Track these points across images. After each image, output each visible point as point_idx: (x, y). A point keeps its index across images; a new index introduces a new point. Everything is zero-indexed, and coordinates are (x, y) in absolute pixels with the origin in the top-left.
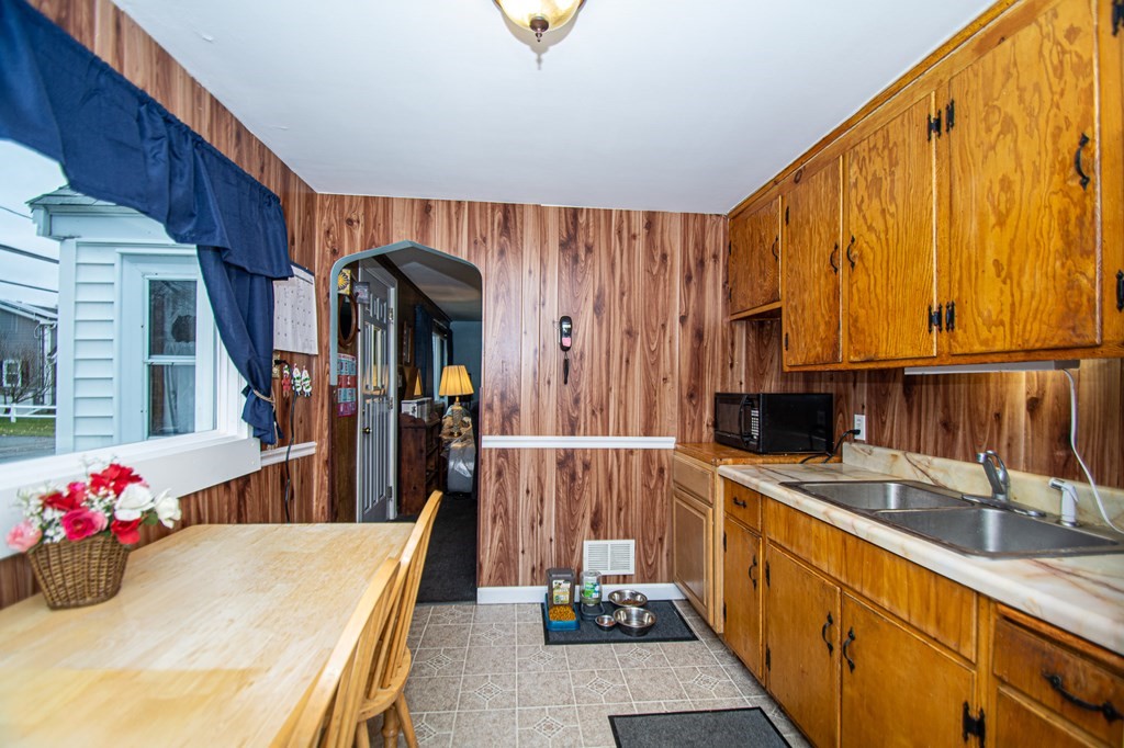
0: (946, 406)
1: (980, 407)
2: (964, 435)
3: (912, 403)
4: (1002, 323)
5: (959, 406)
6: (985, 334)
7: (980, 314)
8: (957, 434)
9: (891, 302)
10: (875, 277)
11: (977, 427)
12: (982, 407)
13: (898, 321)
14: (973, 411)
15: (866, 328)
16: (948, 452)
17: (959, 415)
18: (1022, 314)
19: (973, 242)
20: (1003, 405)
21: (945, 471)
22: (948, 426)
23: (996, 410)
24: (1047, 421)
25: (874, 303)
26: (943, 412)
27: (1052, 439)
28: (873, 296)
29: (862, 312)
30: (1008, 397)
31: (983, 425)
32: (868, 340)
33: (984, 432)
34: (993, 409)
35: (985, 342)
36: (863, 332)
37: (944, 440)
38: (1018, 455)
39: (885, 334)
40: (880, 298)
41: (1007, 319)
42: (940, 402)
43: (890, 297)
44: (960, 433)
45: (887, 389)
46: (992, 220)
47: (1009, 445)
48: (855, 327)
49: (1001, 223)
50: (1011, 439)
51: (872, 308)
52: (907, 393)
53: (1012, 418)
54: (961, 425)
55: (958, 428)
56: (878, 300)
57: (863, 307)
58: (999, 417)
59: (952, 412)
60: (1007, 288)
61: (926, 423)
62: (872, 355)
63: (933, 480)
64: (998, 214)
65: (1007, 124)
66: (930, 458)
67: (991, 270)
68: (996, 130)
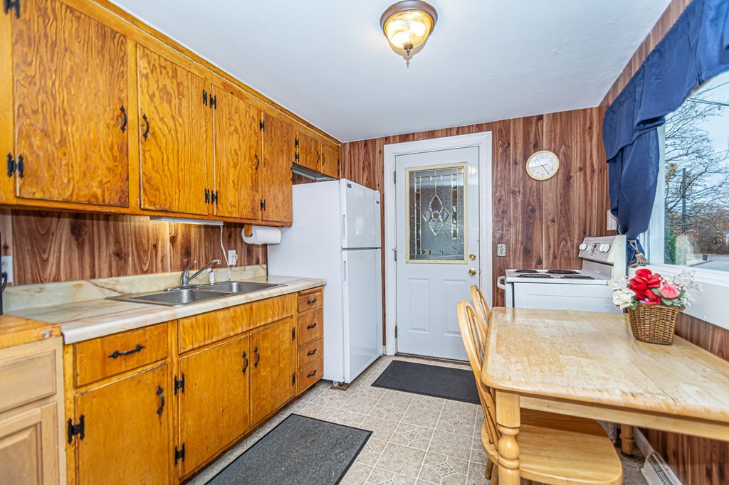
0: (117, 242)
1: (144, 242)
2: (133, 260)
3: (83, 240)
4: (235, 206)
5: (128, 242)
6: (230, 209)
7: (228, 201)
8: (128, 260)
9: (181, 178)
10: (168, 157)
11: (142, 254)
12: (145, 241)
13: (187, 191)
14: (139, 245)
15: (161, 188)
16: (121, 272)
17: (128, 247)
18: (242, 204)
19: (225, 169)
20: (158, 240)
21: (131, 284)
22: (120, 255)
23: (153, 243)
24: (179, 247)
25: (167, 173)
26: (115, 246)
27: (181, 254)
28: (166, 168)
29: (154, 174)
30: (160, 236)
31: (146, 252)
32: (163, 197)
33: (147, 255)
34: (152, 242)
35: (229, 213)
36: (157, 189)
37: (117, 265)
38: (167, 265)
39: (177, 197)
40: (173, 172)
41: (237, 205)
42: (111, 239)
43: (180, 174)
44: (130, 259)
45: (49, 230)
46: (232, 164)
47: (162, 260)
48: (150, 184)
49: (235, 166)
50: (163, 257)
51: (166, 176)
52: (76, 231)
53: (163, 247)
54: (130, 254)
55: (128, 255)
56: (171, 173)
57: (157, 171)
58: (155, 246)
59: (122, 246)
60: (237, 193)
61: (100, 256)
62: (167, 208)
63: (120, 292)
64: (234, 163)
65: (236, 130)
66: (116, 278)
67: (231, 184)
68: (233, 129)
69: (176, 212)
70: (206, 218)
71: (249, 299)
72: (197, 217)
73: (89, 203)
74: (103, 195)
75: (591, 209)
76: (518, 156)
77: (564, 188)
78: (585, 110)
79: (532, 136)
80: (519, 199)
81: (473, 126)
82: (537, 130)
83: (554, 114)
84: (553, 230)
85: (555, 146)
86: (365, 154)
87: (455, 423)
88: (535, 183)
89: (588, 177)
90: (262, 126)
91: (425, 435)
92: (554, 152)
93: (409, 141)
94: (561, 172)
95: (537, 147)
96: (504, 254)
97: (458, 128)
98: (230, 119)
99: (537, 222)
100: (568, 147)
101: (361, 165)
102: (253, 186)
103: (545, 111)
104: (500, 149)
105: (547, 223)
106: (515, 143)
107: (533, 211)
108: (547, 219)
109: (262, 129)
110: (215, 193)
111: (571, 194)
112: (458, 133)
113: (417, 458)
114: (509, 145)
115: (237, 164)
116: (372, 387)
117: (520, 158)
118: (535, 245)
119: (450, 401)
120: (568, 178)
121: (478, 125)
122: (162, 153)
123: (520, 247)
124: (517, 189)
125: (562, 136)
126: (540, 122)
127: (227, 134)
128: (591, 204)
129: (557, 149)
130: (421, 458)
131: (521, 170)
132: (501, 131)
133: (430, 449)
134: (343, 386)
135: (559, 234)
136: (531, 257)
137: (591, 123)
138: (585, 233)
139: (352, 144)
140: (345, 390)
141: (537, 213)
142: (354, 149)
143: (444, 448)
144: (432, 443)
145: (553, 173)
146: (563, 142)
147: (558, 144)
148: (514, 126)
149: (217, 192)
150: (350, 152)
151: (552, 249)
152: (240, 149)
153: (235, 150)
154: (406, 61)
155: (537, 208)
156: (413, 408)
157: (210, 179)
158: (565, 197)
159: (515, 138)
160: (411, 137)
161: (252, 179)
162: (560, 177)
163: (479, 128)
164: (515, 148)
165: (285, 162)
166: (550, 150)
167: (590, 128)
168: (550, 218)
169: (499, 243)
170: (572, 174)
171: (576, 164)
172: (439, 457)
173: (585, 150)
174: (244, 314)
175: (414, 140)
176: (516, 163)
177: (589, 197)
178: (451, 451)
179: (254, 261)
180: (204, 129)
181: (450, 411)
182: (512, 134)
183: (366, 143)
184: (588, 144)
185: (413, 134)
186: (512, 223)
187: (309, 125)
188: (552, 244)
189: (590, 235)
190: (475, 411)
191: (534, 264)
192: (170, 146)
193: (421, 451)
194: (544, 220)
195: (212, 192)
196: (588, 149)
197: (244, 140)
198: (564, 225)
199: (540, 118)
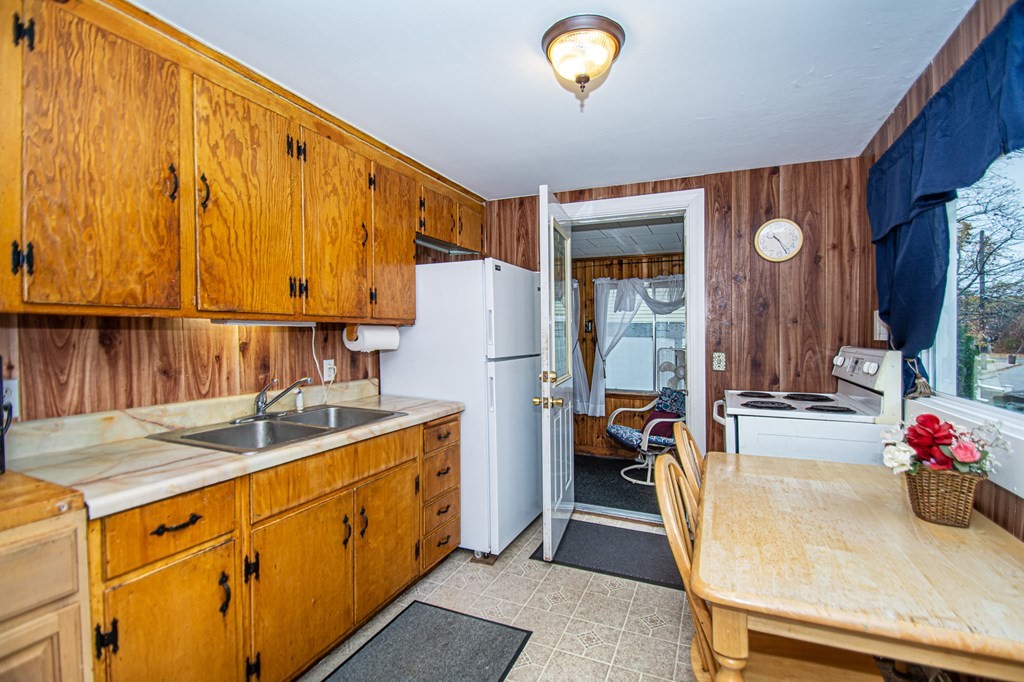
0: (164, 354)
1: (202, 352)
2: (187, 379)
3: (116, 354)
4: (333, 300)
5: (180, 353)
6: (325, 305)
7: (323, 292)
8: (180, 379)
9: (255, 263)
10: (236, 233)
11: (200, 371)
12: (204, 352)
13: (264, 282)
14: (194, 356)
15: (226, 278)
16: (170, 397)
17: (180, 361)
18: (342, 297)
19: (318, 246)
20: (222, 349)
21: (183, 414)
22: (168, 373)
23: (216, 353)
24: (253, 357)
25: (236, 257)
26: (161, 360)
27: (256, 368)
28: (234, 249)
29: (218, 260)
30: (225, 343)
31: (204, 367)
32: (230, 291)
33: (207, 372)
34: (214, 353)
35: (325, 309)
36: (221, 281)
37: (164, 386)
38: (235, 384)
39: (249, 290)
40: (244, 254)
41: (336, 298)
42: (156, 351)
43: (254, 258)
44: (183, 377)
45: (68, 340)
46: (328, 239)
47: (228, 378)
48: (210, 273)
49: (333, 242)
50: (229, 373)
51: (233, 261)
52: (106, 342)
53: (229, 359)
54: (183, 370)
55: (180, 373)
56: (240, 256)
57: (221, 256)
58: (218, 358)
59: (172, 359)
60: (336, 281)
61: (139, 374)
62: (236, 308)
63: (168, 427)
64: (331, 237)
65: (335, 190)
66: (162, 407)
67: (328, 268)
68: (330, 188)
69: (248, 313)
70: (291, 318)
71: (352, 438)
72: (278, 317)
73: (124, 306)
74: (144, 293)
75: (850, 305)
76: (743, 226)
77: (810, 273)
78: (839, 162)
79: (764, 196)
80: (745, 288)
81: (677, 180)
82: (770, 188)
83: (795, 166)
84: (796, 335)
85: (797, 212)
86: (521, 217)
87: (652, 621)
88: (767, 265)
89: (846, 259)
90: (371, 182)
91: (607, 638)
92: (796, 221)
93: (583, 200)
94: (805, 251)
95: (771, 214)
96: (722, 368)
97: (655, 183)
98: (326, 174)
99: (772, 322)
100: (816, 214)
101: (515, 233)
102: (359, 269)
103: (783, 161)
104: (717, 215)
105: (786, 323)
106: (739, 207)
107: (765, 305)
108: (785, 317)
109: (372, 187)
110: (304, 282)
111: (821, 282)
112: (655, 191)
113: (596, 675)
114: (730, 208)
115: (336, 238)
116: (532, 561)
117: (745, 229)
118: (768, 355)
119: (645, 585)
120: (816, 260)
121: (684, 180)
122: (229, 228)
123: (746, 358)
124: (741, 274)
125: (807, 199)
126: (775, 177)
127: (322, 197)
128: (849, 297)
129: (800, 216)
130: (602, 675)
131: (748, 245)
132: (718, 189)
133: (616, 661)
134: (488, 558)
135: (803, 342)
136: (763, 373)
137: (849, 181)
138: (841, 339)
139: (502, 203)
140: (492, 565)
141: (772, 308)
142: (505, 210)
143: (636, 660)
144: (619, 652)
145: (794, 251)
146: (808, 207)
147: (800, 209)
148: (737, 181)
149: (307, 281)
150: (499, 215)
151: (793, 362)
152: (340, 217)
153: (333, 219)
154: (578, 102)
155: (771, 301)
156: (591, 594)
157: (297, 262)
158: (811, 286)
159: (738, 199)
160: (587, 195)
161: (358, 259)
162: (804, 257)
163: (686, 183)
164: (739, 214)
165: (404, 232)
166: (789, 218)
167: (848, 187)
168: (791, 316)
169: (716, 351)
170: (822, 254)
171: (828, 239)
172: (629, 675)
173: (840, 220)
174: (346, 460)
175: (590, 199)
176: (740, 236)
177: (847, 287)
178: (646, 665)
179: (361, 374)
180: (289, 191)
181: (645, 600)
182: (733, 194)
183: (522, 201)
184: (846, 210)
185: (590, 190)
186: (735, 322)
187: (440, 178)
188: (793, 354)
189: (849, 344)
190: (682, 602)
191: (767, 383)
192: (240, 217)
193: (603, 665)
194: (781, 319)
195: (300, 281)
196: (845, 217)
197: (346, 203)
198: (810, 327)
199: (775, 171)
